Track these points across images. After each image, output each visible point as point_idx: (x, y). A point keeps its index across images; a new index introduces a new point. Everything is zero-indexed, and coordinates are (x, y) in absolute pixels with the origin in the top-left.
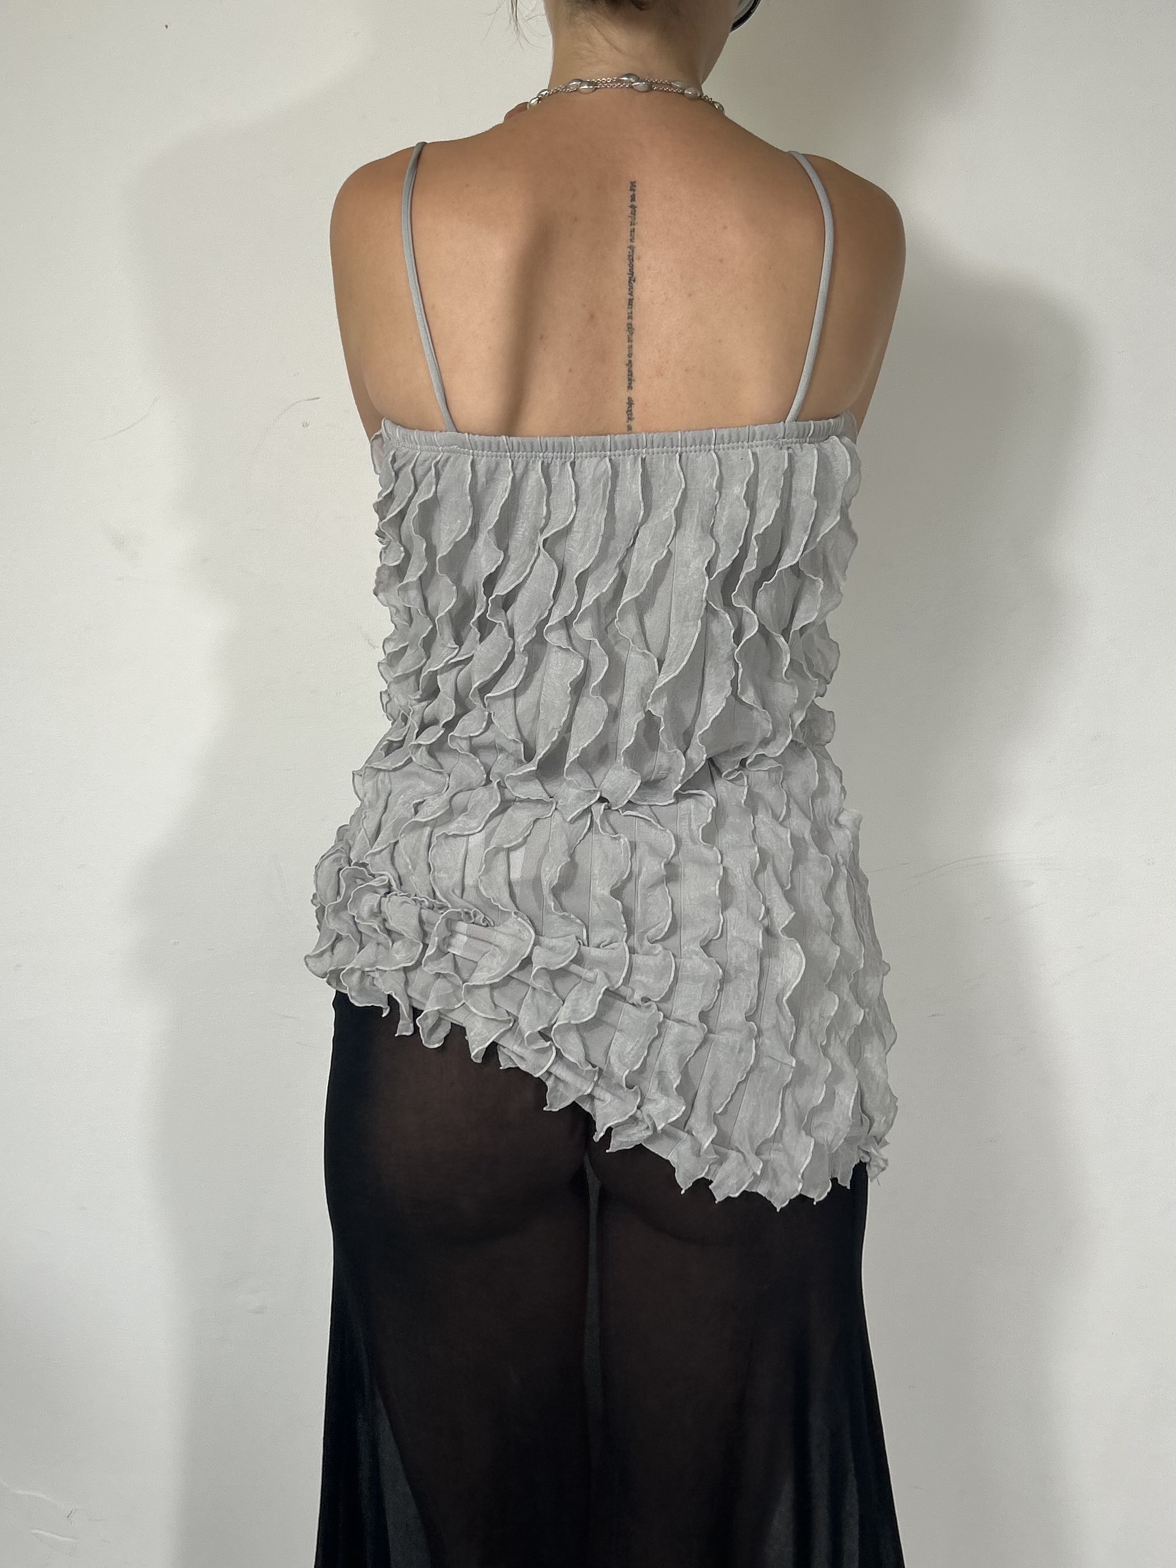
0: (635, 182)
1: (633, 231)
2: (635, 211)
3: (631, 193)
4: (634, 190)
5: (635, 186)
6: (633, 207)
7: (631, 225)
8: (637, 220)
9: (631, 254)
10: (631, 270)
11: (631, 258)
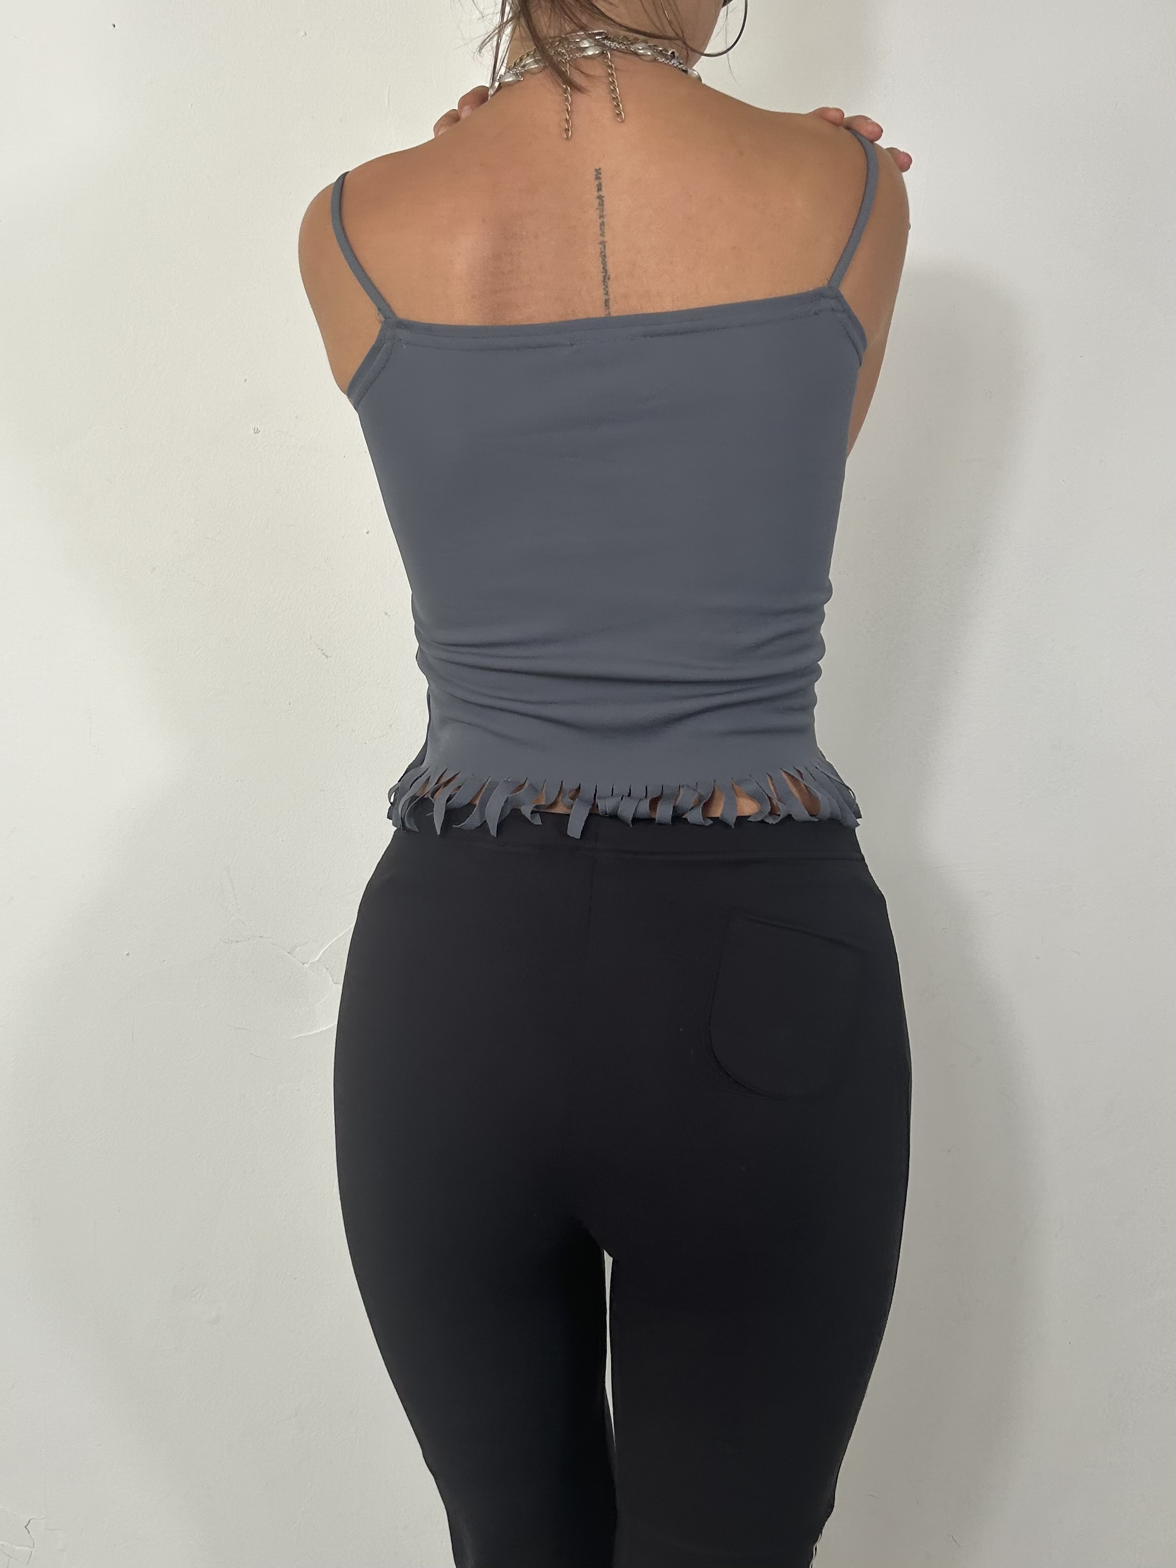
0: (600, 169)
1: (602, 224)
2: (603, 201)
3: (597, 182)
4: (600, 178)
5: (600, 173)
6: (600, 198)
7: (600, 218)
8: (604, 213)
9: (603, 250)
10: (604, 268)
11: (603, 254)
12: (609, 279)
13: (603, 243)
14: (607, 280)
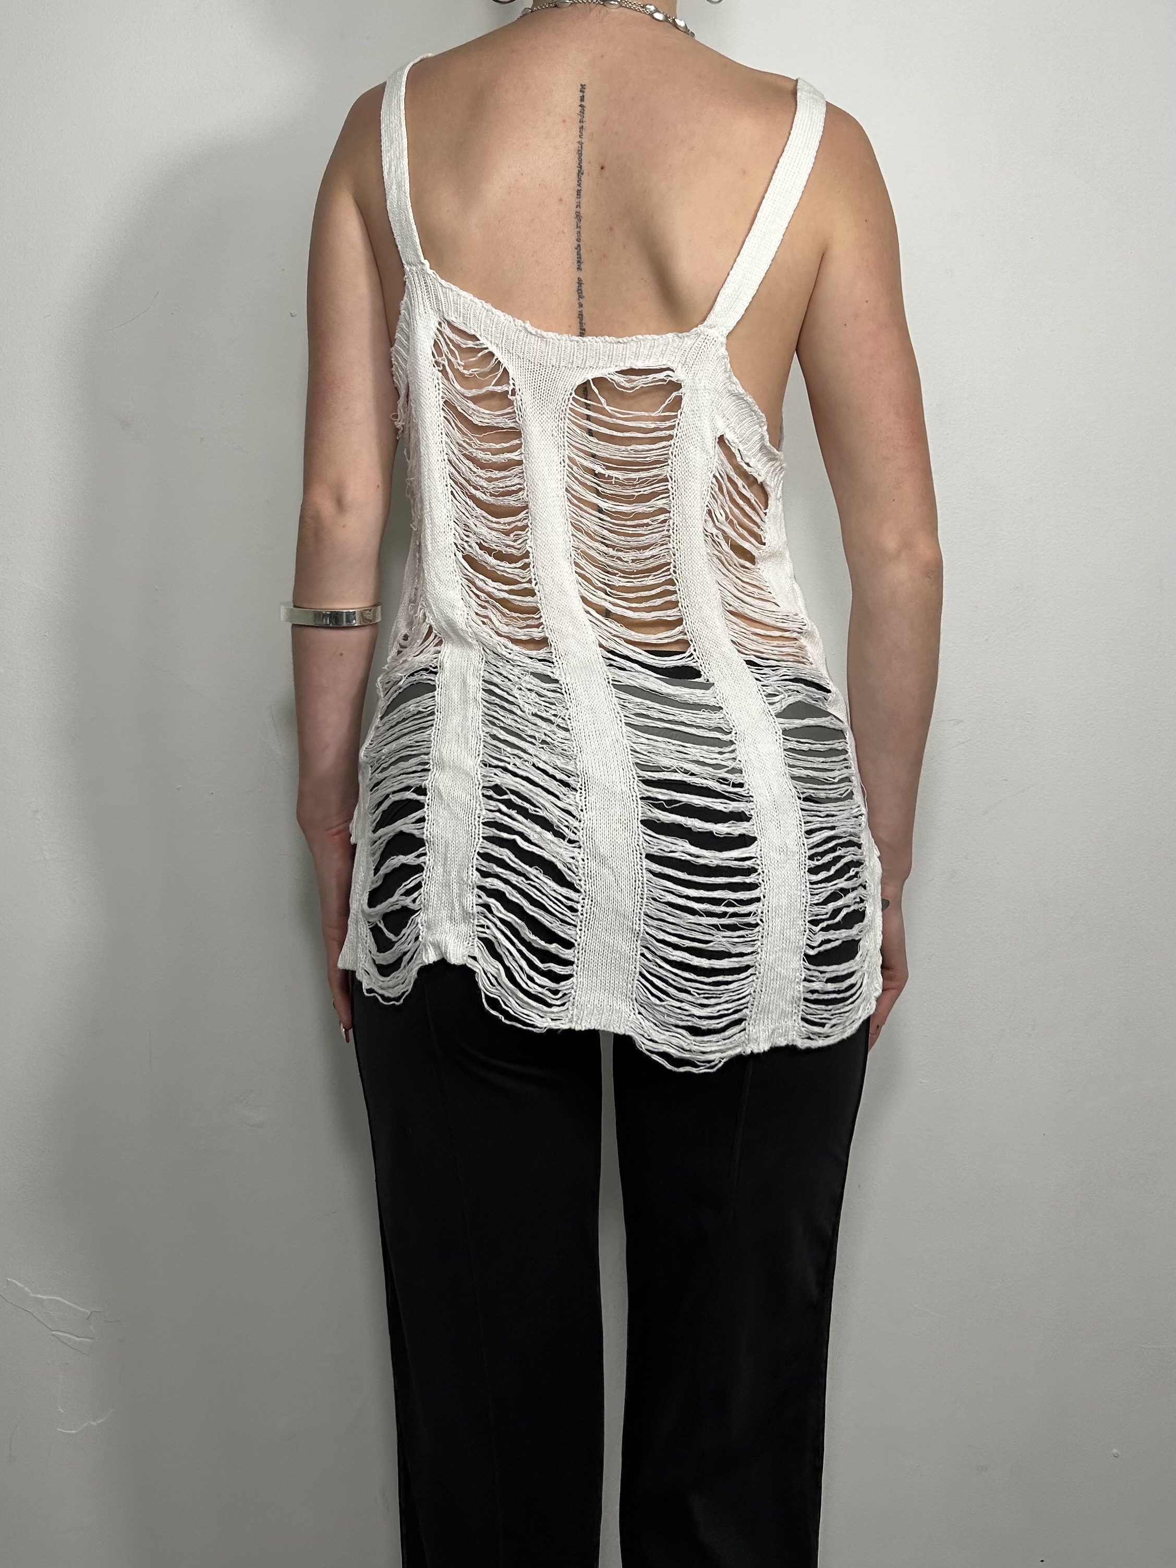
9: (580, 149)
10: (579, 164)
11: (580, 152)
12: (582, 174)
13: (581, 143)
14: (580, 174)
